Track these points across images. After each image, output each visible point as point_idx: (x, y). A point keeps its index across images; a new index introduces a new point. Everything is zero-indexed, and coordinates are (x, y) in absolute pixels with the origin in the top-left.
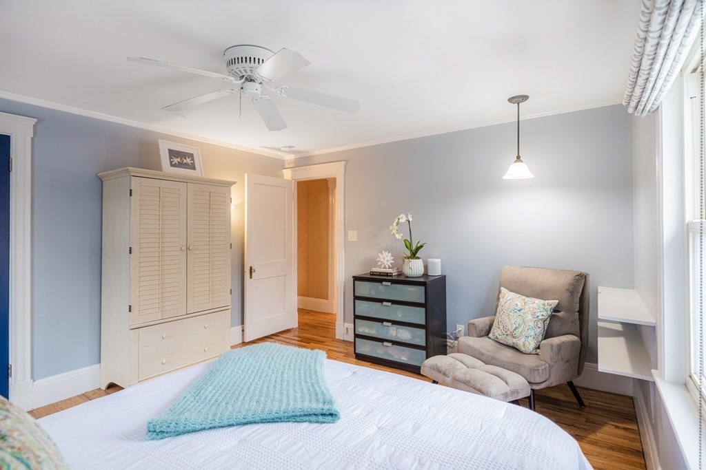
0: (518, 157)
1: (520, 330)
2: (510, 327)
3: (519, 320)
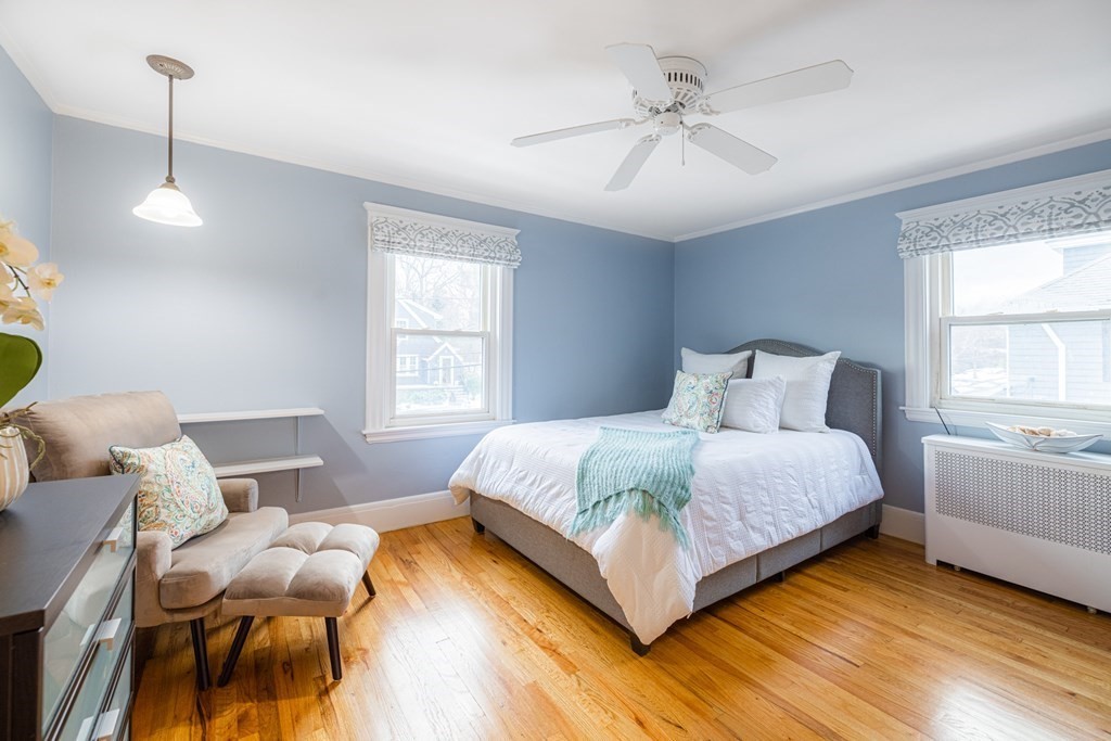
0: (170, 180)
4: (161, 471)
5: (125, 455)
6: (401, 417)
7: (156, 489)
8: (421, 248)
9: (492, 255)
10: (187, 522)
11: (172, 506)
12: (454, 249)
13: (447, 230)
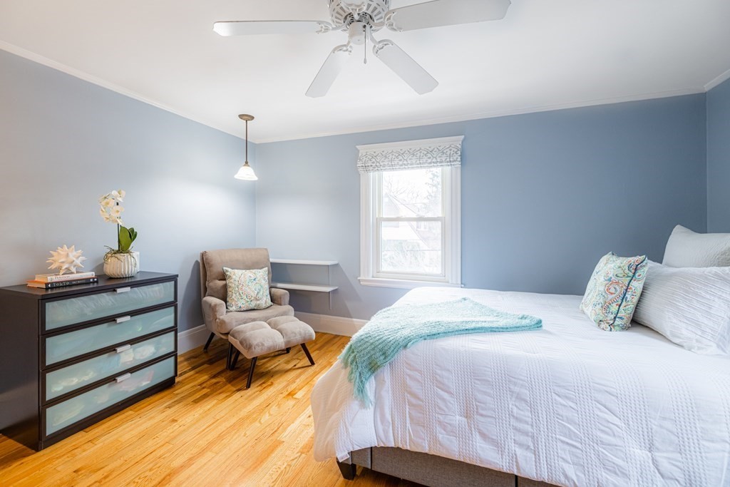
0: (247, 163)
1: (261, 293)
2: (252, 294)
3: (258, 287)
4: (237, 279)
5: (227, 271)
6: (383, 272)
7: (233, 285)
8: (384, 166)
9: (434, 160)
10: (243, 301)
11: (238, 294)
12: (405, 162)
13: (404, 150)
